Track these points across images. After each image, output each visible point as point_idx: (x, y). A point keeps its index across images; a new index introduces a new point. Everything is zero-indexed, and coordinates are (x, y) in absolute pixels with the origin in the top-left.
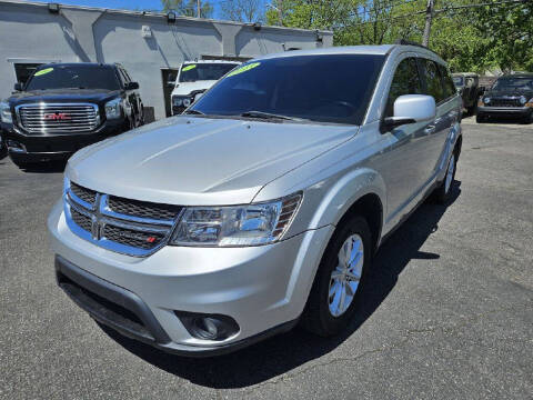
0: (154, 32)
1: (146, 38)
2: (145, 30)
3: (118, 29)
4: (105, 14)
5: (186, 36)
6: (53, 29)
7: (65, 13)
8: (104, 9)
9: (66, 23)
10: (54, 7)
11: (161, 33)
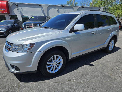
0: (59, 9)
1: (57, 10)
2: (57, 9)
3: (52, 9)
4: (50, 6)
5: (66, 10)
6: (40, 9)
7: (42, 6)
8: (49, 5)
9: (42, 8)
10: (40, 5)
11: (60, 9)
